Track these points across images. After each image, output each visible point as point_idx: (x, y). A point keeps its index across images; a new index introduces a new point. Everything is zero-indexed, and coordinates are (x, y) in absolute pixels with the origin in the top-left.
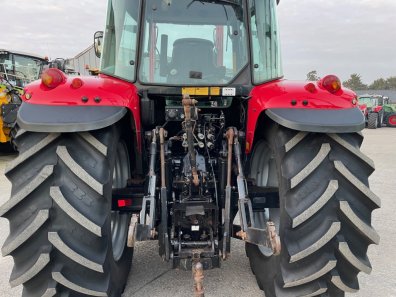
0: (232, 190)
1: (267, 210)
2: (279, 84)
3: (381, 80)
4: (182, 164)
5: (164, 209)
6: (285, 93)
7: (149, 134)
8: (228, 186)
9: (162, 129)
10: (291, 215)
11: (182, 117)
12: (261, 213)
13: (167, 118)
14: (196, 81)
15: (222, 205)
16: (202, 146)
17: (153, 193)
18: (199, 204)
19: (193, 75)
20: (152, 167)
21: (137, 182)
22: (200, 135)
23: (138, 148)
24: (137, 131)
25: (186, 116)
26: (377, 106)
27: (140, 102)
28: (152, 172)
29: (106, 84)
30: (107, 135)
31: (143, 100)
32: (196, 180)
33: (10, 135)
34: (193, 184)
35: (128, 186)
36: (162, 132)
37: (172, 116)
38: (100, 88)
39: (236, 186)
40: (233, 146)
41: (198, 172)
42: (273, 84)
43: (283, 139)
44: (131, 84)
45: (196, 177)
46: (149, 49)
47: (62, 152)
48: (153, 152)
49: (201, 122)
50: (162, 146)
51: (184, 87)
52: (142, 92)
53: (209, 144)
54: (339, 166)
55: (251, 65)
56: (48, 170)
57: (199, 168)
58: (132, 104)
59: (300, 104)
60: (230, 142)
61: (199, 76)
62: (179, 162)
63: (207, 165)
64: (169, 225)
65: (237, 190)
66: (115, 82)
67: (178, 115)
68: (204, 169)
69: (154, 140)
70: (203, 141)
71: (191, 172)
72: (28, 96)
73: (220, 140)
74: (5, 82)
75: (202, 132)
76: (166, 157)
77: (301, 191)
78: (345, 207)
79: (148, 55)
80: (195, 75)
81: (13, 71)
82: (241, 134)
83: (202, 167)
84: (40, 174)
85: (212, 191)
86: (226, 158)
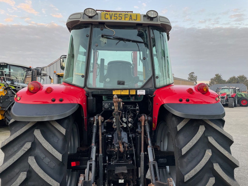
0: (145, 154)
1: (168, 167)
2: (171, 87)
3: (234, 77)
4: (112, 138)
5: (101, 169)
6: (175, 93)
7: (92, 119)
8: (142, 153)
9: (100, 116)
10: (183, 173)
11: (113, 108)
12: (164, 169)
13: (103, 109)
14: (121, 87)
15: (138, 165)
16: (125, 126)
17: (94, 159)
18: (124, 165)
19: (120, 83)
20: (93, 141)
21: (83, 149)
22: (124, 119)
23: (85, 128)
24: (85, 117)
25: (115, 107)
26: (233, 94)
27: (87, 99)
28: (93, 144)
29: (66, 89)
30: (66, 121)
31: (89, 98)
32: (122, 149)
33: (4, 115)
34: (120, 152)
35: (78, 152)
36: (100, 118)
37: (106, 108)
38: (63, 92)
39: (147, 152)
40: (145, 126)
41: (123, 144)
42: (168, 88)
43: (175, 122)
44: (82, 88)
45: (121, 147)
46: (93, 68)
47: (37, 133)
48: (94, 130)
49: (125, 110)
50: (100, 127)
51: (114, 90)
52: (88, 93)
53: (130, 125)
54: (211, 140)
55: (154, 77)
56: (28, 146)
57: (124, 140)
58: (82, 101)
59: (184, 101)
60: (143, 124)
61: (123, 83)
62: (110, 136)
63: (129, 138)
64: (104, 179)
65: (148, 154)
66: (72, 88)
67: (111, 106)
68: (127, 141)
69: (95, 123)
70: (126, 123)
71: (118, 143)
72: (18, 98)
73: (136, 122)
74: (3, 81)
75: (125, 117)
76: (102, 134)
77: (188, 157)
78: (217, 167)
79: (93, 72)
80: (121, 83)
81: (9, 75)
82: (150, 118)
83: (125, 140)
84: (23, 148)
85: (132, 155)
86: (141, 134)
